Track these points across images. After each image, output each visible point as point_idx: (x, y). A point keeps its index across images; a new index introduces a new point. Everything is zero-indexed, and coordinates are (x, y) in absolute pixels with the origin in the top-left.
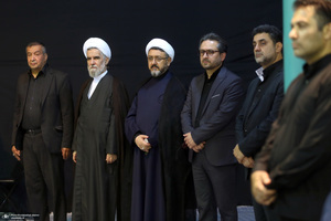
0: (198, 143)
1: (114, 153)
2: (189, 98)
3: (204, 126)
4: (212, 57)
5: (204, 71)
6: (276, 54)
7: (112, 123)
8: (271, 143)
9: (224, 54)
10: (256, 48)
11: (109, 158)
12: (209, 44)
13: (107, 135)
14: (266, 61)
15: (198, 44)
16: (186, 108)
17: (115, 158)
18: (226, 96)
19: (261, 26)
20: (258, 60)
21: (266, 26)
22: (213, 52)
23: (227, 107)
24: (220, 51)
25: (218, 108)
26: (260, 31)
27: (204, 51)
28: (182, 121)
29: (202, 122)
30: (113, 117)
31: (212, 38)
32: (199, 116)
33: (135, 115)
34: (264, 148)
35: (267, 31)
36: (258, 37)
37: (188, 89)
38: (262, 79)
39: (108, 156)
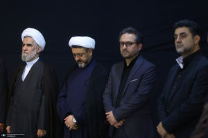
0: (118, 120)
1: (44, 129)
2: (110, 82)
3: (124, 106)
4: (131, 48)
5: (124, 59)
6: (195, 45)
7: (43, 103)
8: (205, 122)
9: (141, 45)
10: (178, 40)
11: (40, 133)
12: (127, 37)
13: (39, 112)
14: (186, 51)
15: (118, 37)
16: (107, 90)
17: (45, 132)
18: (143, 81)
19: (181, 21)
20: (179, 50)
21: (186, 21)
22: (131, 44)
23: (143, 89)
24: (137, 42)
25: (136, 91)
26: (181, 26)
27: (123, 43)
28: (104, 102)
29: (122, 103)
30: (44, 98)
31: (130, 32)
32: (119, 97)
33: (65, 96)
34: (198, 127)
35: (187, 26)
36: (179, 31)
37: (109, 74)
38: (182, 66)
39: (39, 131)
